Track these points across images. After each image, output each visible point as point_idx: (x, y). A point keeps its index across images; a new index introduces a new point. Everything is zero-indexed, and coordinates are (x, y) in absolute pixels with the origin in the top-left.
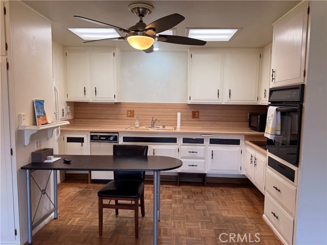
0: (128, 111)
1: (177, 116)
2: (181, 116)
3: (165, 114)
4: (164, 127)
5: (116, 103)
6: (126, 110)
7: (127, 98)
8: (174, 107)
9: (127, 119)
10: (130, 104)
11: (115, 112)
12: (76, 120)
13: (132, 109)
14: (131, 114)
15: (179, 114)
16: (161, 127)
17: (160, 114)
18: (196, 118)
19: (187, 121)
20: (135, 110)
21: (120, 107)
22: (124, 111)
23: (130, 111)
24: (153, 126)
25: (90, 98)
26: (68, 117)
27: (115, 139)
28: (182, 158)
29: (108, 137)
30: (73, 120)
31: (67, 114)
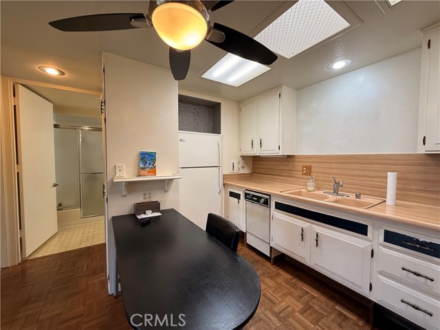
0: (303, 167)
3: (367, 173)
4: (358, 196)
5: (288, 156)
6: (301, 164)
7: (304, 149)
8: (387, 162)
9: (301, 178)
10: (307, 157)
11: (288, 168)
12: (253, 174)
13: (308, 164)
14: (308, 171)
15: (391, 177)
16: (353, 197)
17: (356, 173)
20: (313, 165)
21: (294, 162)
22: (299, 166)
23: (306, 167)
24: (336, 192)
25: (257, 152)
26: (242, 171)
27: (266, 203)
28: (381, 273)
29: (259, 198)
30: (251, 174)
31: (241, 168)
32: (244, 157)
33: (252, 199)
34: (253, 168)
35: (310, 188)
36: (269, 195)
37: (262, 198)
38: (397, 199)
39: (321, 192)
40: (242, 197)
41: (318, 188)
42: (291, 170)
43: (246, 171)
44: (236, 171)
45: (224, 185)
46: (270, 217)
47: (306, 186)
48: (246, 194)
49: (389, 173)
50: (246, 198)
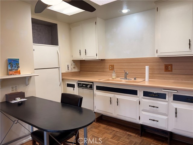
0: (110, 66)
1: (145, 69)
2: (150, 69)
4: (135, 79)
5: (101, 60)
6: (108, 64)
7: (110, 56)
9: (109, 72)
10: (111, 60)
11: (102, 67)
12: (81, 72)
13: (112, 64)
14: (112, 68)
15: (147, 68)
16: (133, 79)
18: (169, 71)
19: (159, 74)
20: (115, 64)
21: (105, 63)
22: (107, 65)
23: (111, 66)
24: (126, 78)
25: (83, 57)
26: (74, 70)
27: (91, 87)
28: (143, 110)
29: (87, 85)
30: (79, 72)
31: (73, 68)
32: (74, 61)
33: (82, 86)
34: (80, 68)
35: (113, 77)
36: (93, 82)
37: (88, 84)
38: (149, 78)
39: (119, 79)
40: (76, 86)
41: (117, 77)
42: (104, 68)
43: (76, 70)
44: (70, 70)
45: (63, 80)
46: (94, 95)
47: (112, 76)
48: (78, 84)
49: (146, 66)
50: (78, 86)
